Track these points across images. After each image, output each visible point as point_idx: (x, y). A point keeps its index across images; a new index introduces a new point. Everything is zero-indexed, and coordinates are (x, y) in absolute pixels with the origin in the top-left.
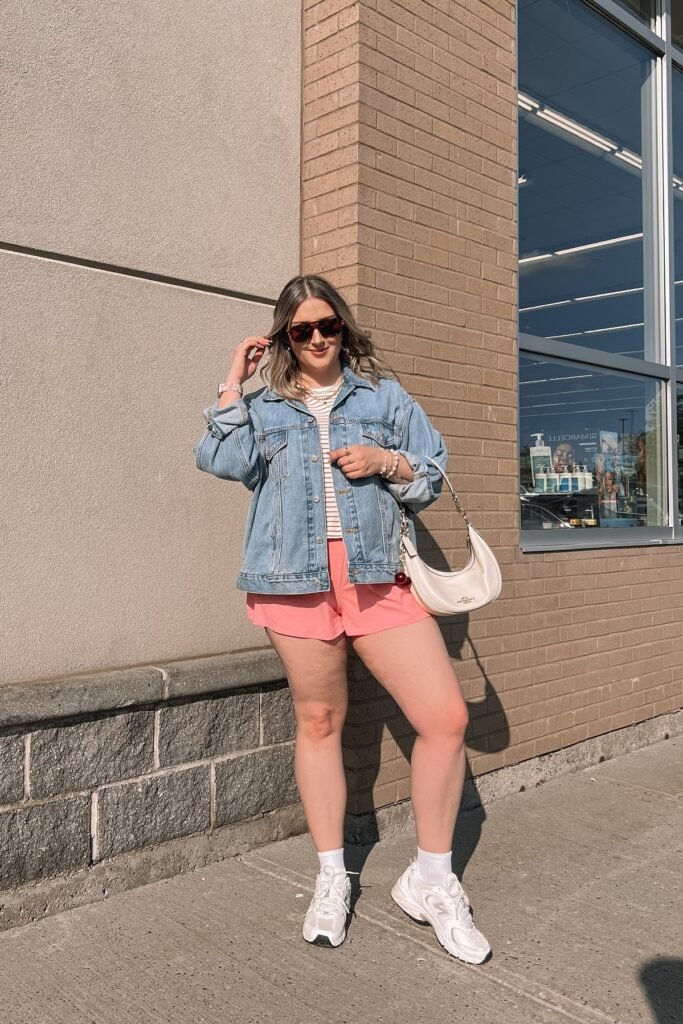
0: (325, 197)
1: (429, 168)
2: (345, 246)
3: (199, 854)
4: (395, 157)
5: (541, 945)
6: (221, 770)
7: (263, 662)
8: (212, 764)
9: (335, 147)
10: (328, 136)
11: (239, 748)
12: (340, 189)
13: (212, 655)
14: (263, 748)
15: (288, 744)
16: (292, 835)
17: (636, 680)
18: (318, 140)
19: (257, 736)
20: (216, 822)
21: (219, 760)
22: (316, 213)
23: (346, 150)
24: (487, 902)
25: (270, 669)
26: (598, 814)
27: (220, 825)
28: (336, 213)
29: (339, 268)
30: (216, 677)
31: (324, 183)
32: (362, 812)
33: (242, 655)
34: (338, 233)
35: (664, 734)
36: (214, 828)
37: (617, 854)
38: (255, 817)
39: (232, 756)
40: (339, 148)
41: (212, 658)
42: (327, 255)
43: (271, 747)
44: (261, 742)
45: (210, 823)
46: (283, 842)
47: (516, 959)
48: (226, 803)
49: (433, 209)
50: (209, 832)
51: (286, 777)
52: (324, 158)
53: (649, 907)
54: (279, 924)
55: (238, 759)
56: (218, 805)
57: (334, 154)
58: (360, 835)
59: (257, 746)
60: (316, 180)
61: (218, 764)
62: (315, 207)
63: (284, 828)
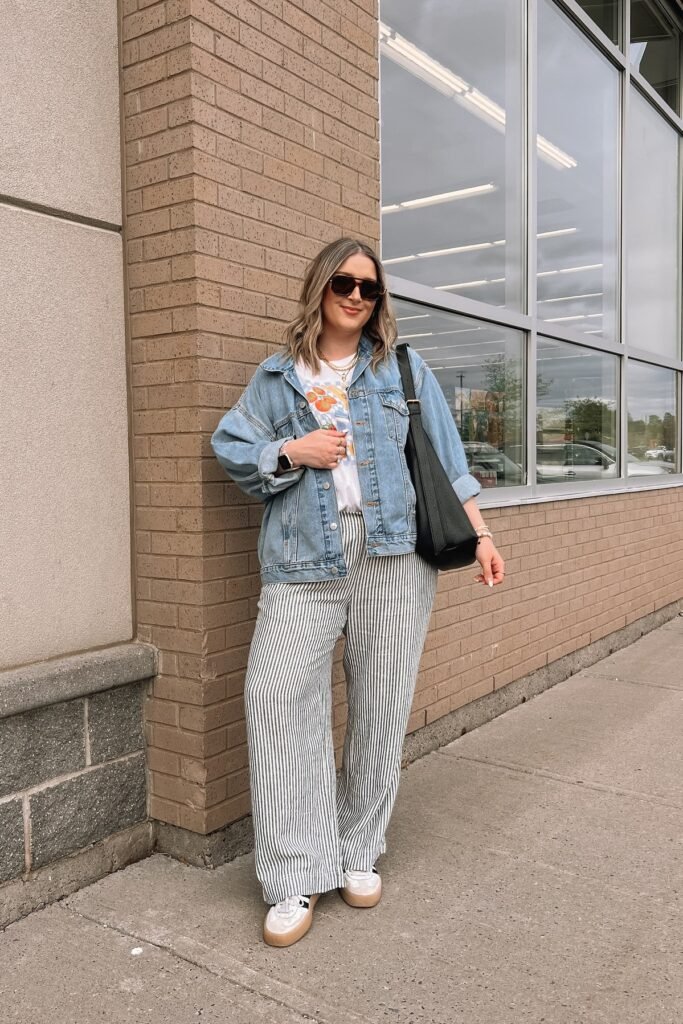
0: (150, 89)
1: (280, 63)
2: (178, 152)
3: (12, 906)
4: (238, 43)
5: (423, 987)
6: (38, 803)
7: (87, 669)
8: (25, 797)
9: (162, 23)
10: (152, 9)
11: (61, 773)
12: (169, 78)
13: (21, 666)
14: (91, 769)
15: (122, 759)
16: (131, 862)
17: (496, 646)
18: (140, 14)
19: (83, 756)
20: (32, 865)
21: (35, 790)
22: (139, 110)
23: (175, 27)
24: (358, 933)
25: (97, 677)
26: (467, 800)
27: (37, 866)
28: (165, 108)
29: (171, 180)
30: (25, 694)
31: (149, 69)
32: (211, 830)
33: (60, 663)
34: (167, 135)
35: (521, 697)
36: (32, 871)
37: (492, 850)
38: (82, 851)
39: (52, 783)
40: (166, 25)
41: (21, 670)
42: (156, 162)
43: (101, 766)
44: (89, 762)
45: (24, 866)
46: (119, 873)
47: (397, 1011)
48: (43, 840)
49: (284, 114)
50: (26, 876)
51: (121, 797)
52: (148, 37)
53: (534, 917)
54: (110, 998)
55: (61, 785)
56: (35, 844)
57: (160, 32)
58: (210, 856)
59: (83, 767)
60: (139, 66)
61: (33, 795)
62: (138, 102)
63: (120, 855)
